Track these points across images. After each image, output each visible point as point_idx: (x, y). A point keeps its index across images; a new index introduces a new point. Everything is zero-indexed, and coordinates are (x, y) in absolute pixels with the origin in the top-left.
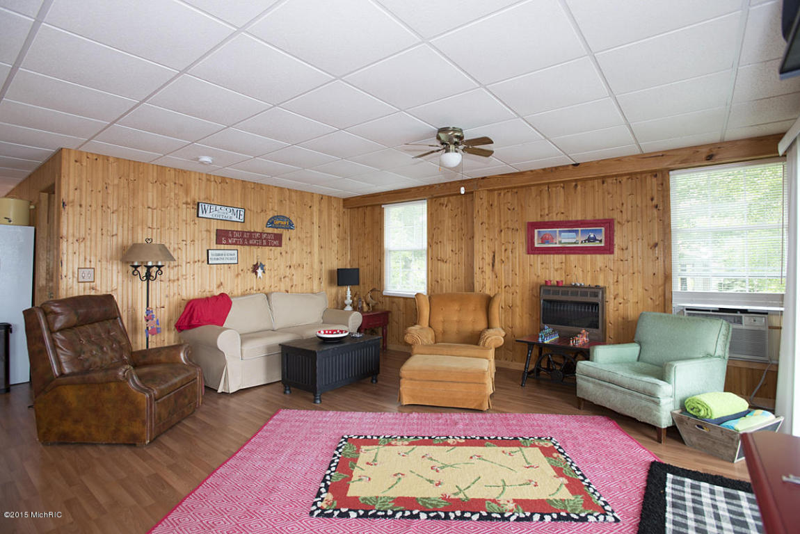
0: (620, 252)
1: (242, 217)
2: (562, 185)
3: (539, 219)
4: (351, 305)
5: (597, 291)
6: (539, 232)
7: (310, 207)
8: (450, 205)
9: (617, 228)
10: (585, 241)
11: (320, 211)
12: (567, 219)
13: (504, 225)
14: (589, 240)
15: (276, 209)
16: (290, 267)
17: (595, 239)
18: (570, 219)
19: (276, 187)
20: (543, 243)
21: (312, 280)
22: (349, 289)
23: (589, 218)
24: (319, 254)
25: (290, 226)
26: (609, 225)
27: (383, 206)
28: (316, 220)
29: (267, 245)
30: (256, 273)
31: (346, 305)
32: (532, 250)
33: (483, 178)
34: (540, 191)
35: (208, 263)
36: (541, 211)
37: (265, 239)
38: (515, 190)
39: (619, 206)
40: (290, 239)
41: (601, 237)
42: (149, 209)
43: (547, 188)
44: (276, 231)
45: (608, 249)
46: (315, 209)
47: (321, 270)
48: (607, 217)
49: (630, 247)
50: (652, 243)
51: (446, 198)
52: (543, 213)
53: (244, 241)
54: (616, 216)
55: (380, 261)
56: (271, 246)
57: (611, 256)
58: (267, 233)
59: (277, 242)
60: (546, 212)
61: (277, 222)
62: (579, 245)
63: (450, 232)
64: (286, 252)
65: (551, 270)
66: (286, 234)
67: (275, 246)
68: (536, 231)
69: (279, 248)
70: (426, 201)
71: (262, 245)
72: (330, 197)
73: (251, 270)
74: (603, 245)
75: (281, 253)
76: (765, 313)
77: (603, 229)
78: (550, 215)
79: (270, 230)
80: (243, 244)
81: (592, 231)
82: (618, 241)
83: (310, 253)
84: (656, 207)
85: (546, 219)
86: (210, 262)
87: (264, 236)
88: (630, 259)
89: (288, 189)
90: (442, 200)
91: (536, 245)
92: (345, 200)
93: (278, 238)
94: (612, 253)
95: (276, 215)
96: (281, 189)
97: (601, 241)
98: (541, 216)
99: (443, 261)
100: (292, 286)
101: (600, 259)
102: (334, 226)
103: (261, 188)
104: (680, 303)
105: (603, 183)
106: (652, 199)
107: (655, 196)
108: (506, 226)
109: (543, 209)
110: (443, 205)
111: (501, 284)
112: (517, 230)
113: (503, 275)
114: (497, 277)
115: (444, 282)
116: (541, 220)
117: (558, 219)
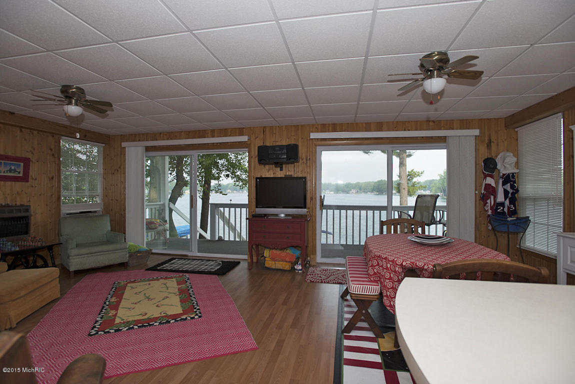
0: (32, 181)
9: (31, 164)
10: (7, 171)
14: (10, 171)
17: (15, 171)
23: (11, 154)
26: (26, 162)
39: (32, 149)
41: (21, 169)
45: (25, 178)
48: (23, 156)
49: (38, 178)
50: (50, 177)
54: (30, 156)
57: (27, 184)
62: (2, 174)
74: (21, 175)
77: (22, 164)
81: (14, 165)
84: (53, 155)
94: (27, 181)
97: (19, 173)
101: (18, 186)
104: (65, 210)
105: (21, 131)
106: (51, 150)
107: (53, 147)
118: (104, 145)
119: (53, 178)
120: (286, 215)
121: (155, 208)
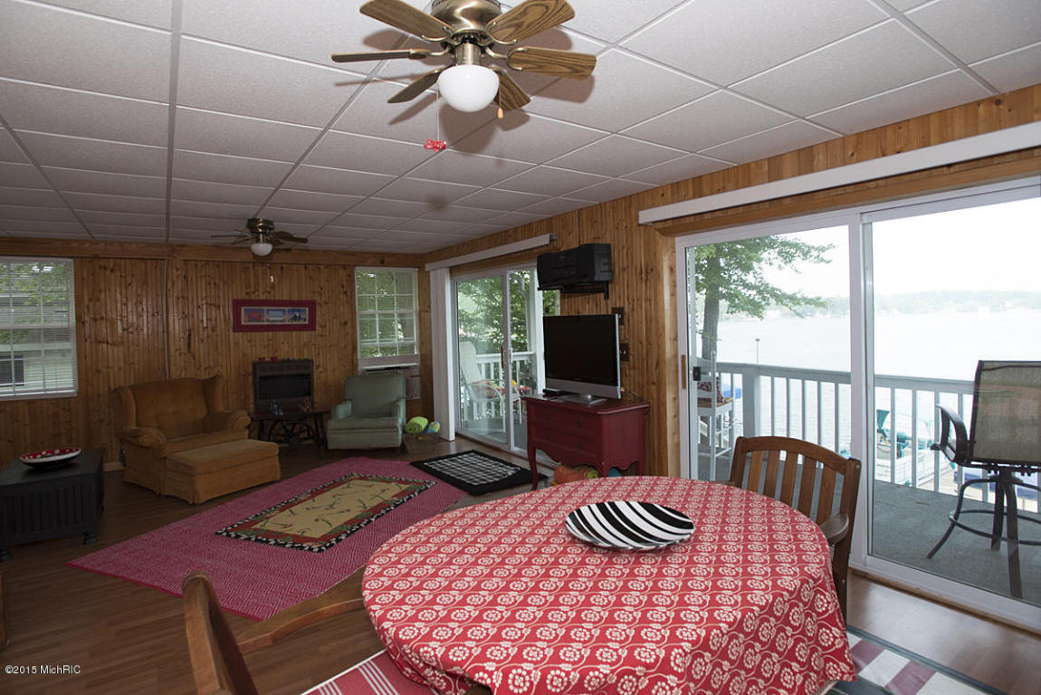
0: (320, 329)
2: (268, 265)
3: (244, 297)
6: (245, 310)
9: (318, 308)
10: (292, 319)
12: (272, 298)
13: (202, 299)
14: (295, 318)
17: (300, 318)
18: (277, 298)
20: (249, 321)
23: (295, 297)
26: (312, 305)
32: (238, 327)
34: (245, 269)
36: (247, 288)
39: (318, 289)
41: (306, 315)
45: (311, 326)
48: (309, 299)
49: (327, 325)
50: (343, 321)
51: (112, 261)
52: (248, 290)
54: (317, 298)
57: (313, 333)
60: (253, 289)
62: (287, 323)
63: (119, 305)
65: (257, 348)
68: (243, 309)
70: (71, 260)
74: (307, 323)
76: (407, 368)
77: (307, 309)
78: (257, 293)
81: (299, 311)
82: (319, 319)
84: (346, 293)
85: (253, 297)
88: (327, 334)
90: (103, 263)
91: (243, 323)
94: (314, 329)
97: (305, 319)
98: (247, 293)
101: (305, 335)
104: (363, 367)
105: (306, 268)
106: (343, 287)
107: (345, 284)
108: (204, 302)
109: (248, 287)
110: (105, 268)
111: (200, 365)
112: (219, 307)
113: (202, 357)
114: (194, 358)
115: (111, 371)
116: (247, 298)
117: (264, 298)
118: (417, 269)
119: (346, 323)
120: (595, 397)
121: (522, 362)
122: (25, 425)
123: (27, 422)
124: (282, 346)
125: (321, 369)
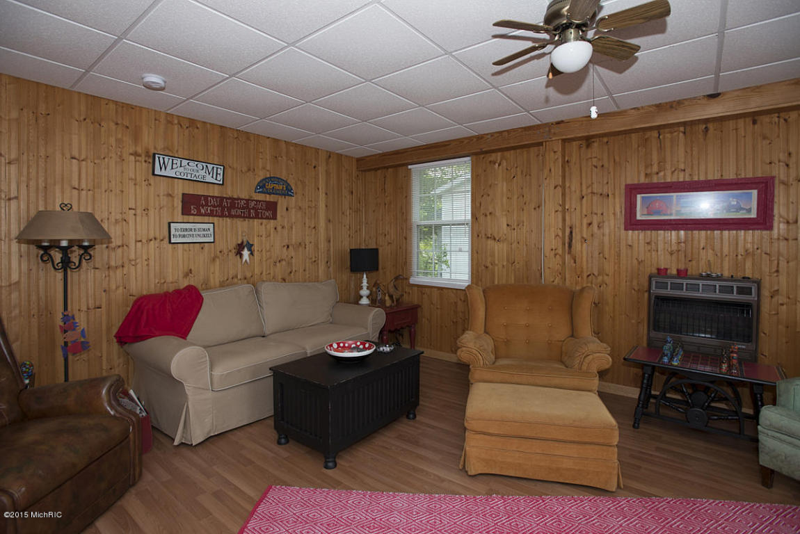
0: (782, 226)
1: (220, 177)
2: (682, 129)
3: (643, 180)
4: (368, 297)
5: (749, 285)
6: (643, 197)
7: (315, 167)
8: (504, 163)
9: (779, 190)
11: (328, 173)
12: (687, 179)
13: (588, 187)
15: (268, 168)
16: (288, 247)
17: (739, 208)
18: (696, 178)
19: (269, 138)
20: (649, 214)
21: (318, 264)
22: (365, 276)
23: (730, 175)
24: (327, 229)
25: (288, 192)
26: (765, 188)
27: (410, 167)
28: (322, 185)
29: (257, 217)
30: (241, 256)
31: (361, 297)
32: (632, 223)
33: (558, 123)
34: (646, 140)
35: (170, 242)
36: (646, 167)
37: (253, 208)
38: (605, 140)
39: (782, 156)
40: (287, 209)
42: (74, 161)
43: (657, 135)
44: (269, 198)
45: (763, 222)
46: (321, 169)
47: (329, 250)
48: (759, 174)
51: (499, 154)
52: (649, 171)
53: (223, 211)
54: (779, 172)
55: (406, 239)
56: (262, 218)
58: (257, 201)
59: (271, 212)
60: (655, 169)
61: (270, 186)
63: (505, 199)
64: (283, 227)
65: (659, 253)
66: (282, 203)
67: (267, 218)
68: (639, 197)
69: (272, 221)
70: (469, 158)
71: (249, 217)
72: (340, 156)
73: (234, 251)
74: (752, 215)
75: (275, 228)
77: (755, 193)
78: (661, 174)
79: (261, 197)
80: (222, 216)
81: (737, 196)
82: (779, 209)
83: (314, 228)
85: (655, 180)
86: (172, 242)
87: (252, 204)
89: (285, 141)
90: (493, 157)
91: (639, 217)
92: (359, 160)
93: (272, 207)
94: (770, 228)
95: (268, 176)
96: (276, 141)
97: (749, 210)
98: (646, 175)
99: (495, 239)
100: (291, 273)
102: (345, 192)
103: (248, 138)
105: (754, 122)
108: (589, 191)
109: (650, 165)
110: (495, 163)
111: (582, 272)
112: (608, 195)
113: (584, 259)
114: (575, 262)
115: (496, 268)
116: (647, 181)
117: (675, 180)
122: (437, 308)
123: (438, 307)
124: (703, 253)
125: (782, 299)
